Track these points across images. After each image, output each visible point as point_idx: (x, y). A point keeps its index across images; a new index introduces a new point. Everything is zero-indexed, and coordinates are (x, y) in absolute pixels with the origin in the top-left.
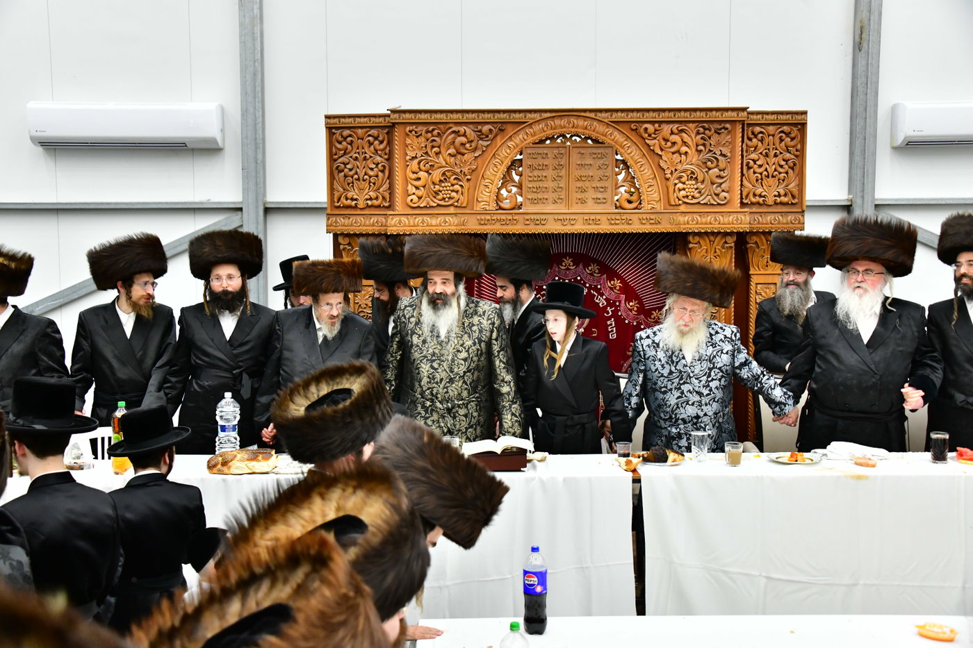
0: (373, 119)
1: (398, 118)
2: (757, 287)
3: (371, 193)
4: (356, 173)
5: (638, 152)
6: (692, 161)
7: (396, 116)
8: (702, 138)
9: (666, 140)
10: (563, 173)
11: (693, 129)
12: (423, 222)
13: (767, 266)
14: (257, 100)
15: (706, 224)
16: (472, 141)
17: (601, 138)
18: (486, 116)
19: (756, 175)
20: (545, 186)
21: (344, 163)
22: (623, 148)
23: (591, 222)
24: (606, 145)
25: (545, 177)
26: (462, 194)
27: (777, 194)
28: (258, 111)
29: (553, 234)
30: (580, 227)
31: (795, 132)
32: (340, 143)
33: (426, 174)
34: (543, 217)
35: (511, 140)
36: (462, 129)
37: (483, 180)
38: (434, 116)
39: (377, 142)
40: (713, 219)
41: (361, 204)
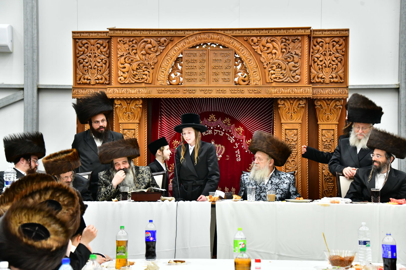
0: (100, 34)
1: (113, 33)
2: (322, 132)
3: (98, 76)
4: (90, 65)
5: (248, 53)
6: (279, 58)
7: (112, 32)
8: (284, 45)
9: (264, 46)
10: (205, 64)
11: (279, 39)
12: (127, 91)
13: (328, 119)
14: (34, 23)
15: (287, 93)
16: (155, 47)
17: (227, 45)
18: (163, 32)
19: (319, 66)
20: (195, 72)
21: (83, 59)
22: (239, 51)
23: (220, 92)
24: (230, 49)
25: (195, 66)
26: (149, 76)
27: (331, 77)
28: (35, 30)
29: (199, 98)
30: (214, 95)
31: (342, 41)
32: (81, 47)
33: (129, 65)
34: (194, 89)
35: (177, 46)
36: (149, 40)
37: (160, 69)
38: (134, 32)
39: (102, 47)
40: (291, 90)
41: (92, 83)
